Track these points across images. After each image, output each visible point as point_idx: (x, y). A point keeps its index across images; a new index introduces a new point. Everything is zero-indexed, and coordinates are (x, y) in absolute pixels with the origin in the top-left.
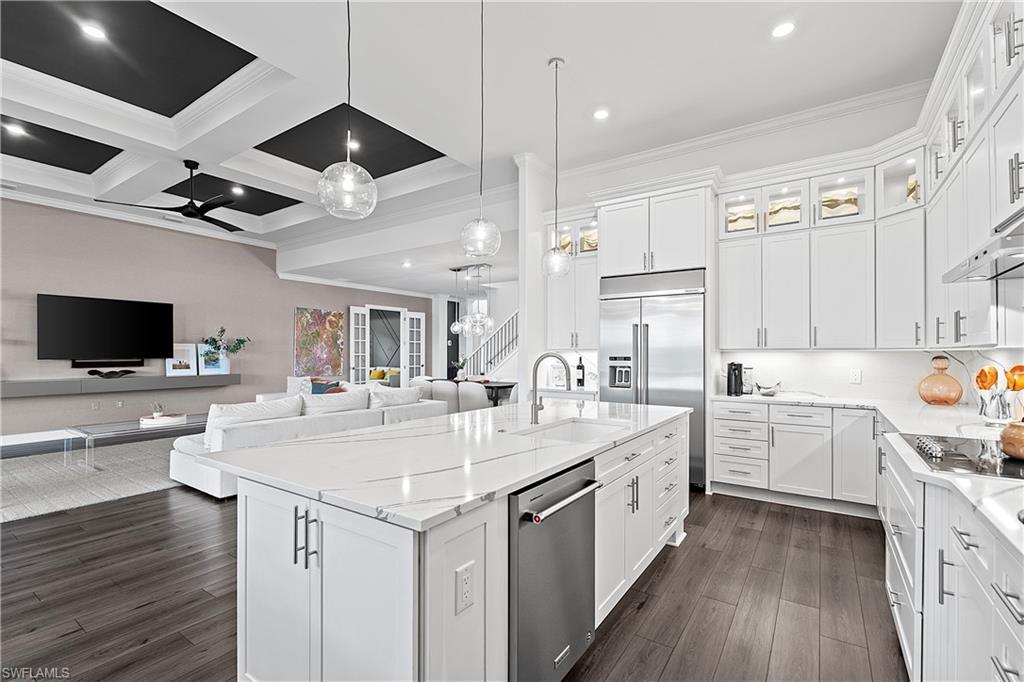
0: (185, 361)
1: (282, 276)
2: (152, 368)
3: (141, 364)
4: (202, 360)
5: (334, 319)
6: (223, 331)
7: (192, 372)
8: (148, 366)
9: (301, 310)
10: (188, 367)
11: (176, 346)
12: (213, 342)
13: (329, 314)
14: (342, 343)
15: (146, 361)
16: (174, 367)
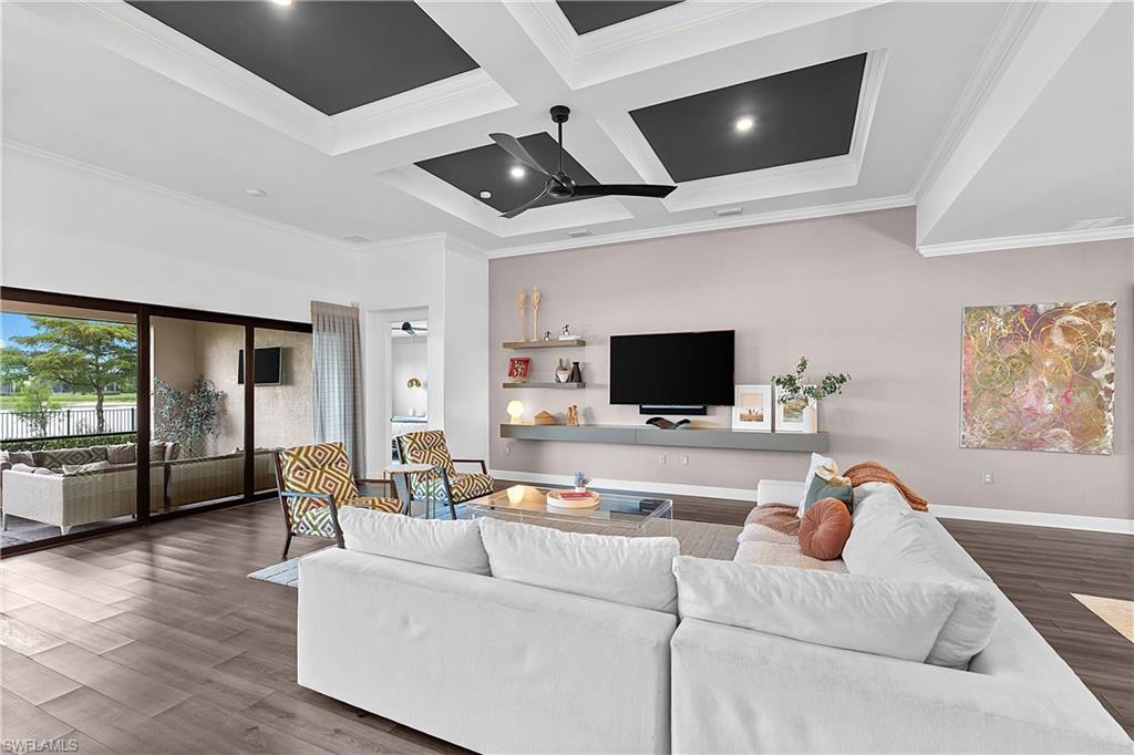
0: (758, 410)
1: (926, 251)
2: (716, 418)
3: (703, 412)
4: (780, 408)
5: (1079, 321)
6: (803, 364)
7: (765, 427)
8: (714, 414)
9: (976, 313)
10: (760, 419)
11: (739, 390)
12: (789, 382)
13: (1060, 311)
14: (1110, 378)
15: (710, 409)
16: (743, 418)
